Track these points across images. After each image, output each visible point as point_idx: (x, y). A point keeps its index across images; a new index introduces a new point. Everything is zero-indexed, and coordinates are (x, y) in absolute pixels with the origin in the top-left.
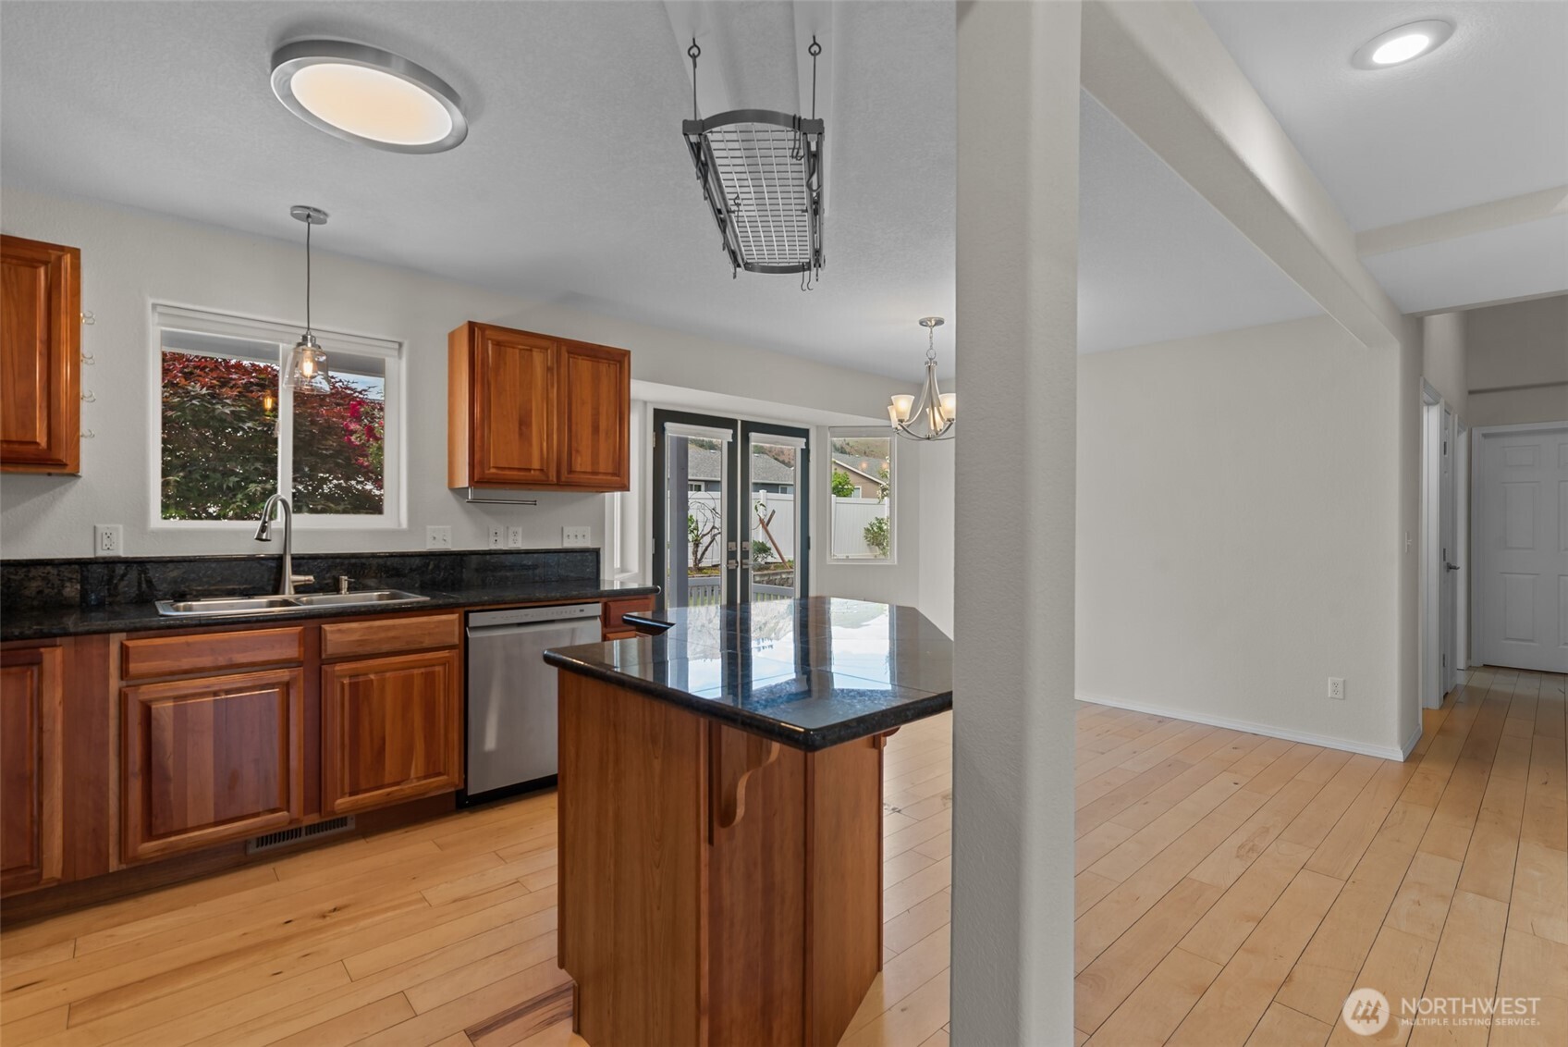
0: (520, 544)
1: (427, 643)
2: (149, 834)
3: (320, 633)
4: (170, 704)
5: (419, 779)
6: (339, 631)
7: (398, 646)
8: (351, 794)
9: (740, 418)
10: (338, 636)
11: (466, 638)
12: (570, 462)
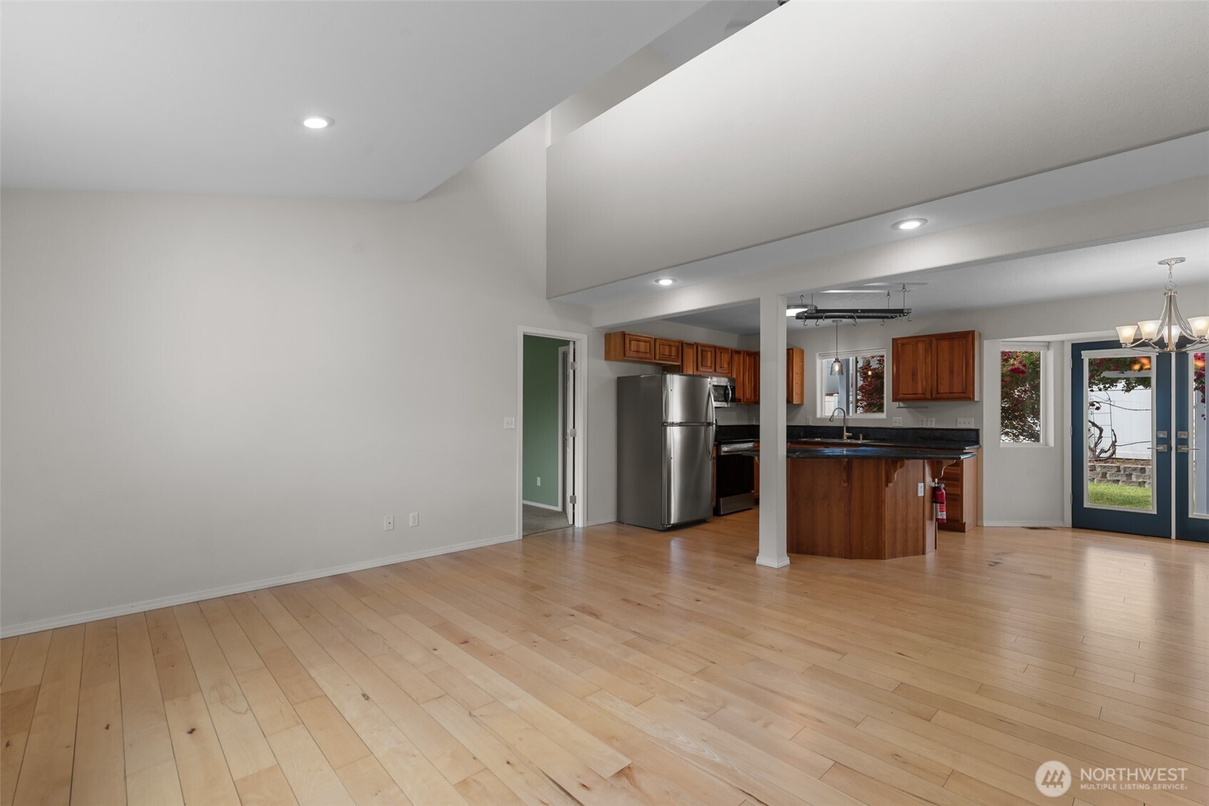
0: (934, 426)
12: (937, 389)
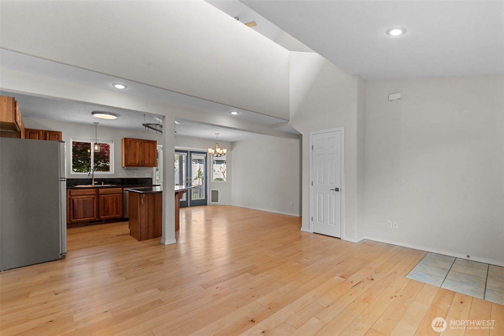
0: (136, 177)
1: (116, 192)
2: (74, 218)
3: (98, 190)
4: (76, 200)
5: (115, 215)
6: (102, 190)
7: (111, 193)
8: (104, 216)
9: (189, 150)
10: (101, 191)
11: (123, 192)
12: (144, 162)
